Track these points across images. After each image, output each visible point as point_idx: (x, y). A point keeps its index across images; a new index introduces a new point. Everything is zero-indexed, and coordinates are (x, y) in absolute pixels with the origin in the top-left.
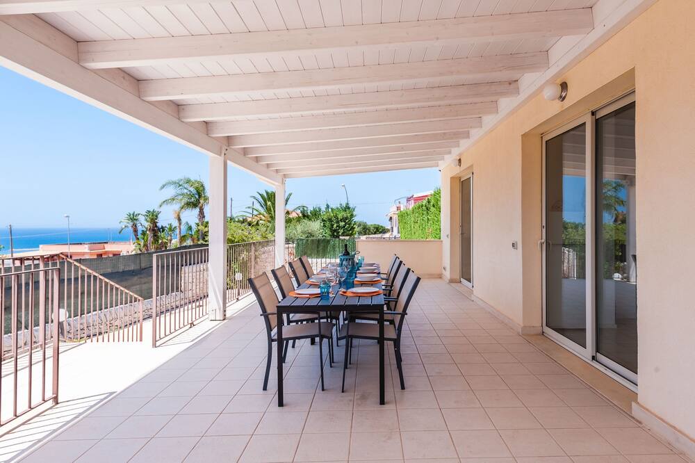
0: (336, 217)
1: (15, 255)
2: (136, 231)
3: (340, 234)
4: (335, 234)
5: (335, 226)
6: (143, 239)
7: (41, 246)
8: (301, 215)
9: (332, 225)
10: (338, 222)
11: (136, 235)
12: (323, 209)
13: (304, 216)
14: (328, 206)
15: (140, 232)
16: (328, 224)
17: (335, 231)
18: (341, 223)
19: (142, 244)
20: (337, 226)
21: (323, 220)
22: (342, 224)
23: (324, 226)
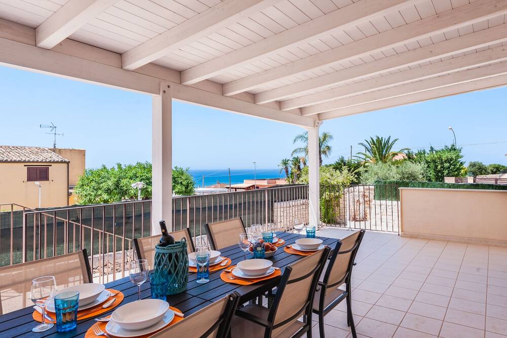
0: (440, 158)
1: (232, 186)
2: (287, 172)
3: (445, 174)
4: (440, 174)
5: (439, 167)
6: (291, 177)
7: (245, 180)
8: (406, 157)
9: (436, 167)
10: (442, 163)
11: (287, 174)
12: (428, 150)
13: (409, 158)
14: (432, 149)
15: (289, 172)
16: (432, 165)
17: (439, 171)
18: (445, 164)
19: (291, 181)
20: (441, 167)
21: (427, 162)
22: (447, 165)
23: (428, 167)
